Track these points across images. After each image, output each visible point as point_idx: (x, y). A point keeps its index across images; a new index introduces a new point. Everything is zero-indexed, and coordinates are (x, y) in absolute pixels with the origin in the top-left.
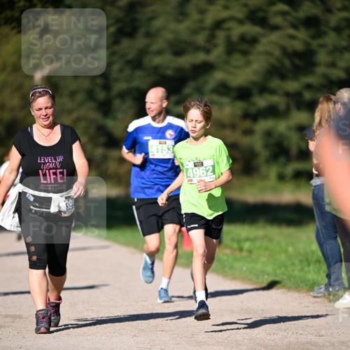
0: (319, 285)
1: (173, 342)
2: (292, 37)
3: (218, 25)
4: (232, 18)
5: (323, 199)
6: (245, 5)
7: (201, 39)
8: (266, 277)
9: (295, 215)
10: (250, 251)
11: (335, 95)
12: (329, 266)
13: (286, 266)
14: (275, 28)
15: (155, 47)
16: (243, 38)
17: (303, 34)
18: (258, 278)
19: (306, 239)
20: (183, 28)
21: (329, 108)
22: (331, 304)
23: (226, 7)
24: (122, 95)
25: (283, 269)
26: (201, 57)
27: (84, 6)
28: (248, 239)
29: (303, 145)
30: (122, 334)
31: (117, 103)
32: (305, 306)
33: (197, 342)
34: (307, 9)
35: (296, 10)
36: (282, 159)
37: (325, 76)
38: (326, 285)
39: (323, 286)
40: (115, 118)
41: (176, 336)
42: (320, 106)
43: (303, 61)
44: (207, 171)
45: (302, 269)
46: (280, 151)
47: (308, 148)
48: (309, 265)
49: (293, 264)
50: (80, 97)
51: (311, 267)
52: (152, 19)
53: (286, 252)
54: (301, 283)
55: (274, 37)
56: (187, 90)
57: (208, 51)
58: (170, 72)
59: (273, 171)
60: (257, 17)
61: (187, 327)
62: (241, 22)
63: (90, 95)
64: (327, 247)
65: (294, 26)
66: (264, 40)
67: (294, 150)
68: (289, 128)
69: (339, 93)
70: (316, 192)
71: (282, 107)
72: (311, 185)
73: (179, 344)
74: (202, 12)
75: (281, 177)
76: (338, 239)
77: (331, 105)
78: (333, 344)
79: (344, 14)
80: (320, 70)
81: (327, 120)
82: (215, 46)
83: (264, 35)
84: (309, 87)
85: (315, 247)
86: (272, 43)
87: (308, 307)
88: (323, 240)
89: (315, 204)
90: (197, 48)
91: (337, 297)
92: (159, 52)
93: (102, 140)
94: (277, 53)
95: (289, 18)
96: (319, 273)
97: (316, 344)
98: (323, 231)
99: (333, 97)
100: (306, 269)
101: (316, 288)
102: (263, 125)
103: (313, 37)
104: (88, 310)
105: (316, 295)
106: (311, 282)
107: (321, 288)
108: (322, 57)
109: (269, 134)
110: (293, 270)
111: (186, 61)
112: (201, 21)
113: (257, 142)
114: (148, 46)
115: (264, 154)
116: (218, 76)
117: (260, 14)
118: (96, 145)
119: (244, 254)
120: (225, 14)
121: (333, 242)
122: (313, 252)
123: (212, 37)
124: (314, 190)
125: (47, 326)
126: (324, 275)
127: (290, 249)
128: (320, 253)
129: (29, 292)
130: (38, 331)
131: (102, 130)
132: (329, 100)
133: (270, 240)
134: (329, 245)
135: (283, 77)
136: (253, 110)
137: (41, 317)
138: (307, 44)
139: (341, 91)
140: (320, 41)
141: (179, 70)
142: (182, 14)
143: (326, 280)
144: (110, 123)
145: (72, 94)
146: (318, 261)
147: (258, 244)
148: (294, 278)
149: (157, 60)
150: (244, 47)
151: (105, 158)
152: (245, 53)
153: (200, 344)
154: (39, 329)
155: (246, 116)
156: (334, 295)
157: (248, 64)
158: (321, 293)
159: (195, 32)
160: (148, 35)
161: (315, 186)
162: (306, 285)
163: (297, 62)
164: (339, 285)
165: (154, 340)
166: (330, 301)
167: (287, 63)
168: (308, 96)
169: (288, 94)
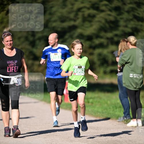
0: (120, 117)
1: (61, 140)
2: (110, 15)
3: (79, 10)
4: (85, 7)
5: (122, 81)
6: (90, 2)
7: (72, 16)
8: (99, 113)
9: (111, 88)
10: (92, 103)
11: (127, 39)
12: (124, 109)
13: (107, 109)
14: (102, 11)
15: (53, 19)
16: (89, 15)
17: (114, 14)
18: (95, 114)
19: (115, 98)
20: (65, 11)
21: (124, 44)
22: (126, 125)
23: (82, 3)
24: (40, 39)
25: (106, 110)
26: (72, 23)
27: (24, 2)
28: (91, 98)
29: (114, 59)
30: (39, 137)
31: (37, 42)
32: (115, 126)
33: (70, 140)
34: (116, 4)
35: (111, 4)
36: (105, 65)
37: (123, 31)
38: (123, 117)
39: (122, 117)
40: (37, 48)
41: (61, 138)
42: (121, 43)
43: (114, 25)
44: (83, 70)
45: (113, 110)
46: (104, 62)
47: (116, 61)
48: (116, 108)
49: (110, 108)
50: (22, 39)
51: (117, 110)
52: (52, 7)
53: (107, 103)
54: (113, 116)
55: (102, 15)
56: (67, 37)
57: (75, 21)
58: (59, 29)
59: (102, 70)
60: (95, 7)
61: (66, 134)
62: (89, 9)
63: (27, 39)
64: (124, 101)
65: (110, 10)
66: (98, 16)
67: (110, 61)
68: (108, 52)
69: (128, 38)
70: (119, 79)
71: (105, 44)
72: (117, 76)
73: (63, 141)
74: (73, 5)
75: (105, 73)
76: (128, 98)
77: (125, 43)
78: (126, 141)
79: (131, 6)
80: (121, 28)
81: (124, 49)
82: (78, 18)
83: (98, 14)
84: (116, 35)
85: (119, 101)
86: (101, 17)
87: (116, 126)
88: (122, 98)
89: (119, 83)
90: (71, 20)
91: (128, 122)
92: (55, 21)
93: (31, 57)
94: (103, 21)
95: (108, 7)
96: (120, 112)
97: (119, 141)
98: (122, 95)
99: (126, 40)
100: (115, 110)
101: (119, 118)
102: (98, 51)
103: (118, 15)
104: (26, 127)
105: (119, 121)
106: (117, 116)
107: (121, 118)
108: (122, 23)
109: (100, 55)
110: (110, 111)
111: (66, 25)
112: (72, 8)
113: (95, 58)
114: (50, 18)
115: (98, 63)
116: (79, 31)
117: (96, 6)
118: (29, 59)
119: (90, 104)
120: (82, 5)
121: (126, 99)
122: (118, 103)
123: (77, 15)
124: (118, 78)
125: (9, 134)
126: (122, 113)
127: (109, 102)
128: (121, 104)
129: (2, 120)
130: (5, 136)
131: (31, 53)
132: (124, 41)
133: (100, 98)
134: (125, 100)
135: (106, 31)
136: (93, 45)
137: (7, 130)
138: (116, 18)
139: (130, 37)
140: (121, 17)
141: (63, 28)
142: (64, 5)
143: (123, 115)
144: (35, 50)
145: (19, 38)
146: (120, 107)
147: (95, 100)
148: (110, 114)
149: (54, 24)
150: (90, 19)
151: (33, 64)
152: (90, 21)
153: (71, 141)
154: (6, 135)
155: (91, 47)
156: (127, 121)
157: (91, 26)
158: (121, 120)
159: (70, 13)
160: (50, 14)
161: (119, 76)
162: (115, 117)
163: (112, 25)
164: (128, 117)
165: (53, 140)
166: (125, 123)
167: (107, 25)
168: (116, 39)
169: (108, 38)
